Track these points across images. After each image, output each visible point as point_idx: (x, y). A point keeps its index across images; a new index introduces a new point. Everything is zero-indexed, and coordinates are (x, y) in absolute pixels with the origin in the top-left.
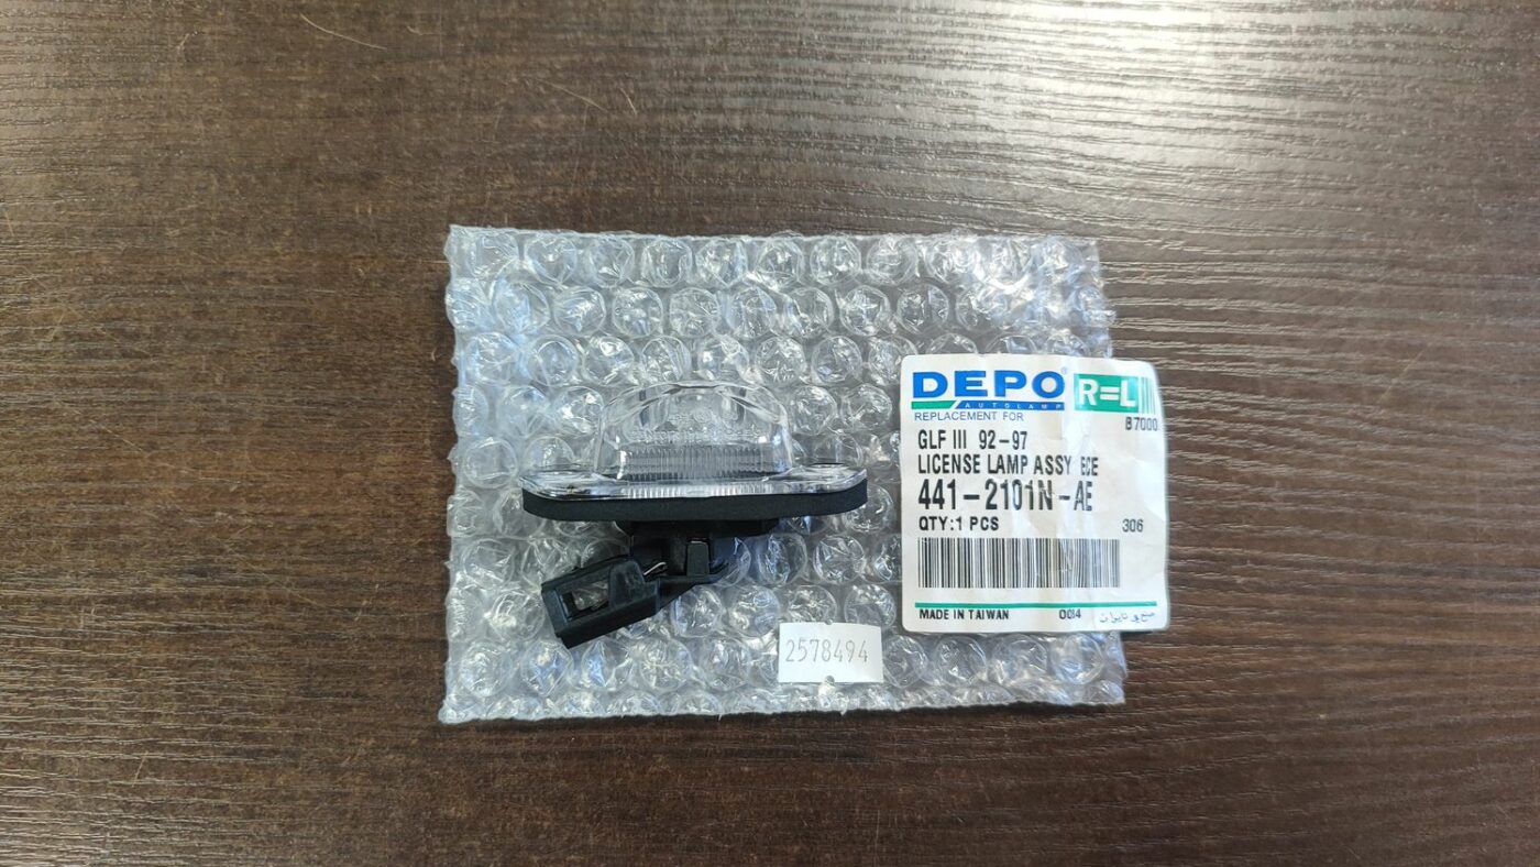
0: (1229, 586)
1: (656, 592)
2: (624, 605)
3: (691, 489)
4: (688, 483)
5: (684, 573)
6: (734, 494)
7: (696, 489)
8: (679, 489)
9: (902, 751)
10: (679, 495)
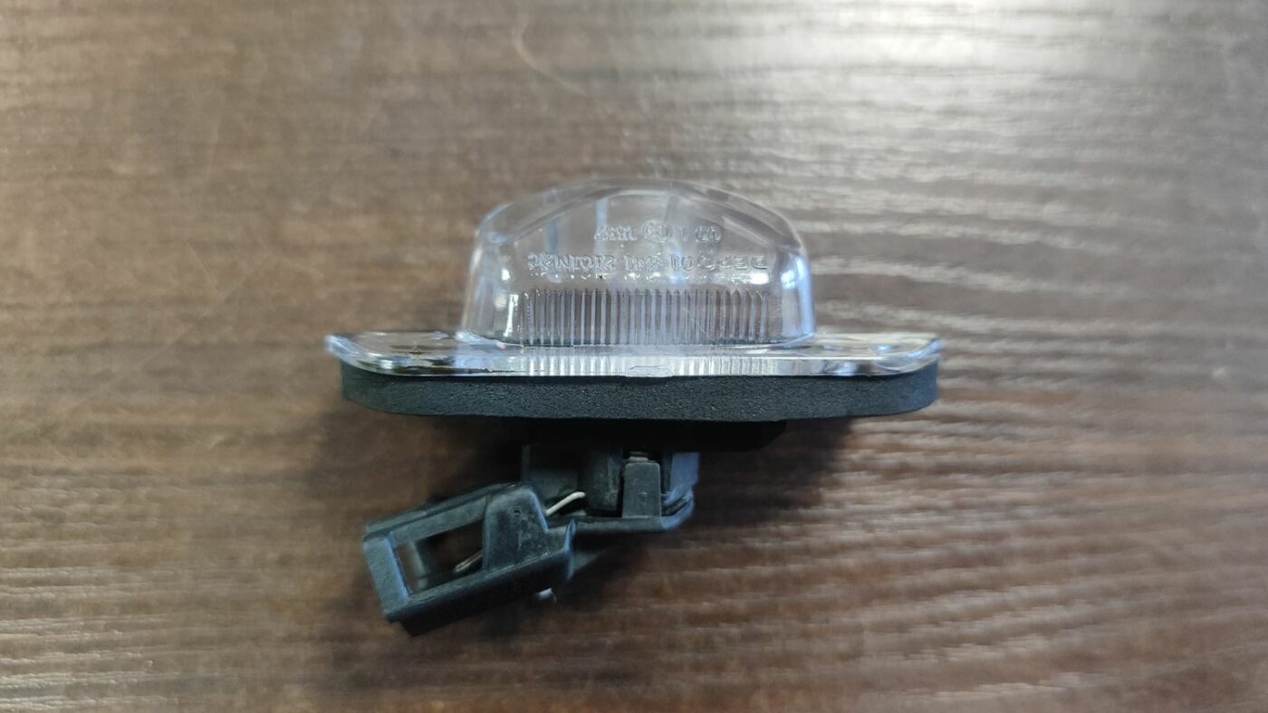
0: (1200, 382)
1: (566, 547)
2: (508, 568)
3: (633, 361)
4: (630, 351)
5: (616, 513)
6: (712, 372)
7: (643, 360)
8: (613, 360)
9: (698, 667)
10: (612, 372)
